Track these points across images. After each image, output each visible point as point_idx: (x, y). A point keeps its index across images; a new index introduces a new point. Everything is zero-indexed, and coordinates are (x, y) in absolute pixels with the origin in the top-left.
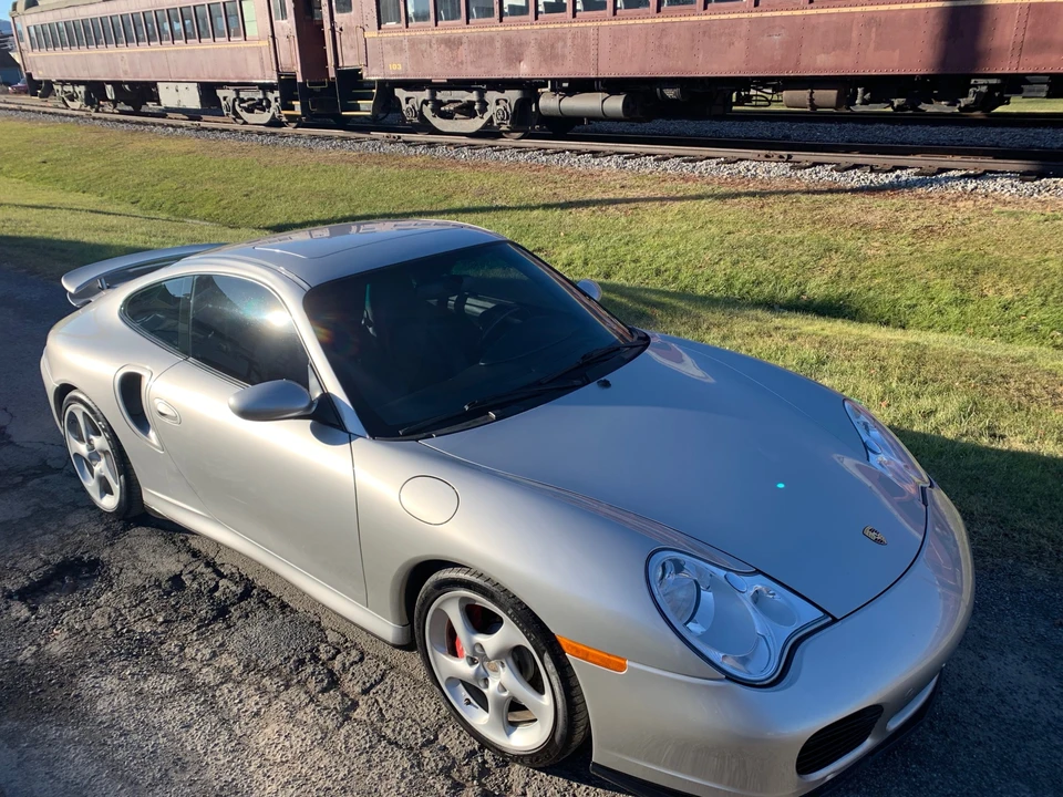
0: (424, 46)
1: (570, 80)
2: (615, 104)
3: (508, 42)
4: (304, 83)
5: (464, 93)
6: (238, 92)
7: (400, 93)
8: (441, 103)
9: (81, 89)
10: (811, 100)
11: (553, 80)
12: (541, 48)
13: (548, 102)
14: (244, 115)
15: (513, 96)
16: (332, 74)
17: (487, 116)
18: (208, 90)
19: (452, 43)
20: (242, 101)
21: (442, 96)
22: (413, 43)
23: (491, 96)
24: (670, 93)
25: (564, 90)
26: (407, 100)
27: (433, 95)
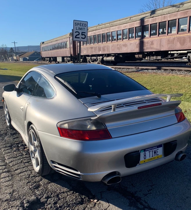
0: (88, 49)
1: (107, 54)
2: (113, 58)
3: (99, 47)
4: (73, 56)
5: (95, 57)
6: (67, 58)
7: (87, 58)
8: (92, 59)
9: (49, 59)
10: (139, 57)
11: (105, 54)
12: (103, 49)
13: (105, 59)
14: (68, 62)
15: (101, 57)
16: (77, 54)
17: (98, 61)
18: (63, 58)
19: (92, 48)
20: (67, 60)
21: (92, 58)
22: (87, 48)
23: (98, 58)
24: (121, 56)
25: (107, 56)
26: (88, 59)
27: (91, 58)
